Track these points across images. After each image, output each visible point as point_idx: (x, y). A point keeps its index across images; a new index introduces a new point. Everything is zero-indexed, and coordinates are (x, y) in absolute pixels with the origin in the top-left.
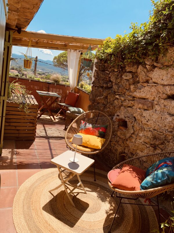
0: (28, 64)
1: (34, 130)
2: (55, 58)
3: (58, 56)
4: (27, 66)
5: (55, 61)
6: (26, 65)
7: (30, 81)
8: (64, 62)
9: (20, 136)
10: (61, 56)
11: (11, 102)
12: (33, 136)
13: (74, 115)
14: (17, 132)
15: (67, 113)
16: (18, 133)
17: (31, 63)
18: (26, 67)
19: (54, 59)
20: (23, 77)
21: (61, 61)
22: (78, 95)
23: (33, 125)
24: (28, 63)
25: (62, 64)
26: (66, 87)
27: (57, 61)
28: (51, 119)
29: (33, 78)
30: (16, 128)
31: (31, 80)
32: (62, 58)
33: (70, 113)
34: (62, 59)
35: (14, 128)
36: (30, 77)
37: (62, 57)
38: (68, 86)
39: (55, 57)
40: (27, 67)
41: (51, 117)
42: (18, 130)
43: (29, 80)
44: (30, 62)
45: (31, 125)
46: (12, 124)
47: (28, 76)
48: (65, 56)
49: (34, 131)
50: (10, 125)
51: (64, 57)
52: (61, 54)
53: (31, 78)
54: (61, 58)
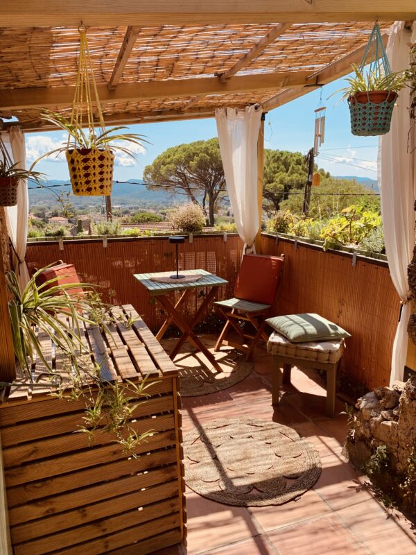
0: (91, 171)
1: (177, 496)
2: (147, 171)
3: (154, 165)
4: (88, 182)
5: (149, 176)
6: (84, 180)
7: (105, 244)
8: (171, 175)
9: (112, 546)
10: (159, 162)
11: (34, 396)
12: (175, 525)
13: (307, 349)
14: (93, 532)
15: (273, 344)
16: (101, 534)
17: (105, 162)
18: (85, 187)
19: (146, 174)
20: (80, 235)
21: (163, 173)
22: (281, 259)
23: (168, 476)
24: (90, 163)
25: (165, 181)
26: (225, 239)
27: (154, 177)
28: (203, 366)
29: (115, 233)
30: (85, 515)
31: (109, 241)
32: (165, 168)
33: (286, 346)
34: (163, 170)
35: (75, 519)
36: (103, 230)
37: (164, 164)
38: (234, 236)
39: (146, 167)
40: (89, 190)
41: (198, 355)
42: (97, 522)
43: (102, 241)
44: (101, 158)
45: (158, 476)
46: (61, 504)
47: (96, 229)
48: (168, 160)
49: (173, 501)
50: (53, 510)
51: (169, 163)
52: (158, 158)
53: (107, 232)
54: (162, 166)
